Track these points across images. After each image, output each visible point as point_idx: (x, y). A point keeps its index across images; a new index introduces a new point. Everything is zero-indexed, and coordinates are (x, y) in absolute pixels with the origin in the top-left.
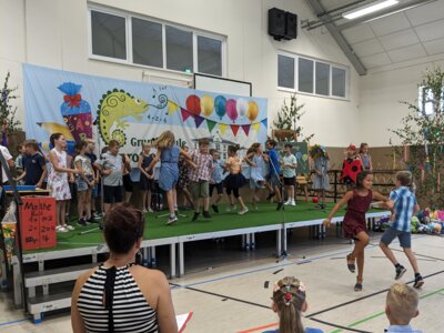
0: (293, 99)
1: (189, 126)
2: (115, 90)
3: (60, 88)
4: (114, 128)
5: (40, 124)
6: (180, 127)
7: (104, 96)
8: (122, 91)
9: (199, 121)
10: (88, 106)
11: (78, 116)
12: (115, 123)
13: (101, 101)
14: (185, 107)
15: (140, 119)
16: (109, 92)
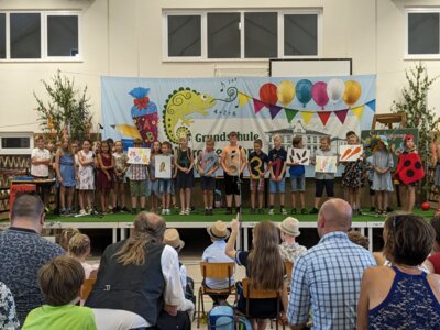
0: (420, 70)
1: (263, 117)
2: (181, 89)
3: (131, 93)
4: (178, 125)
5: (114, 126)
6: (252, 119)
7: (170, 96)
8: (188, 89)
9: (274, 110)
10: (155, 107)
11: (146, 117)
12: (180, 121)
13: (167, 101)
14: (259, 98)
15: (206, 115)
16: (175, 92)
